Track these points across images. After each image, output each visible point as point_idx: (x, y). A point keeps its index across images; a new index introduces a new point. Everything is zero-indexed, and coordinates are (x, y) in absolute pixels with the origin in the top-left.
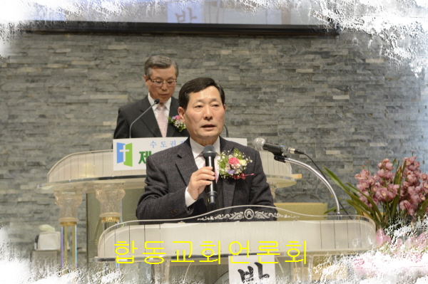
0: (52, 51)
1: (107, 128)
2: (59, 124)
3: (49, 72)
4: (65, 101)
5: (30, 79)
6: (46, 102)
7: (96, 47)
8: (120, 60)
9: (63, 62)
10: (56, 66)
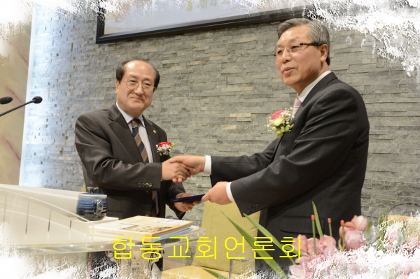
0: (195, 50)
1: (233, 120)
2: (196, 115)
3: (191, 69)
4: (201, 95)
5: (178, 76)
6: (187, 96)
7: (229, 42)
8: (249, 52)
9: (203, 59)
10: (196, 63)
